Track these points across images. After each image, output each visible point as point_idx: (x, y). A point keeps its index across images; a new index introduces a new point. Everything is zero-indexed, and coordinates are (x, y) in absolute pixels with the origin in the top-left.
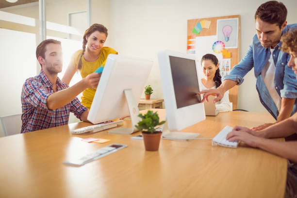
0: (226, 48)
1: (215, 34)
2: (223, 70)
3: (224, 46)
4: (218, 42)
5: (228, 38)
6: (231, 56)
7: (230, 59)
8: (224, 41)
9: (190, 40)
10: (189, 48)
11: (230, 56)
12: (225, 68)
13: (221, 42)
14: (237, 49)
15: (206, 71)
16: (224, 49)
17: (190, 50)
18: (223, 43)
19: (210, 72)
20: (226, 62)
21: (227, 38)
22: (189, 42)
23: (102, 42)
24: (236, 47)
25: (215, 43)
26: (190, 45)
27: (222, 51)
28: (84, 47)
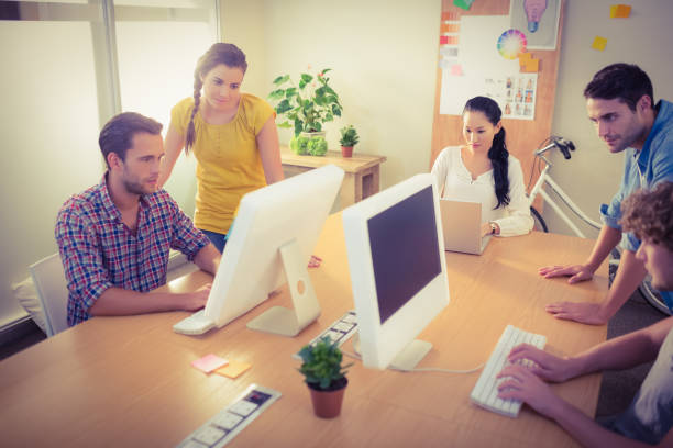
0: (528, 47)
1: (507, 13)
2: (519, 99)
3: (525, 43)
4: (511, 31)
5: (536, 24)
6: (540, 69)
7: (535, 76)
8: (525, 31)
9: (447, 22)
10: (444, 40)
11: (536, 69)
12: (524, 94)
13: (517, 32)
14: (553, 53)
15: (472, 134)
16: (525, 51)
17: (446, 46)
18: (523, 36)
19: (479, 139)
20: (526, 83)
21: (533, 24)
22: (444, 28)
23: (234, 86)
24: (554, 48)
25: (504, 34)
26: (446, 34)
27: (518, 56)
28: (197, 96)
